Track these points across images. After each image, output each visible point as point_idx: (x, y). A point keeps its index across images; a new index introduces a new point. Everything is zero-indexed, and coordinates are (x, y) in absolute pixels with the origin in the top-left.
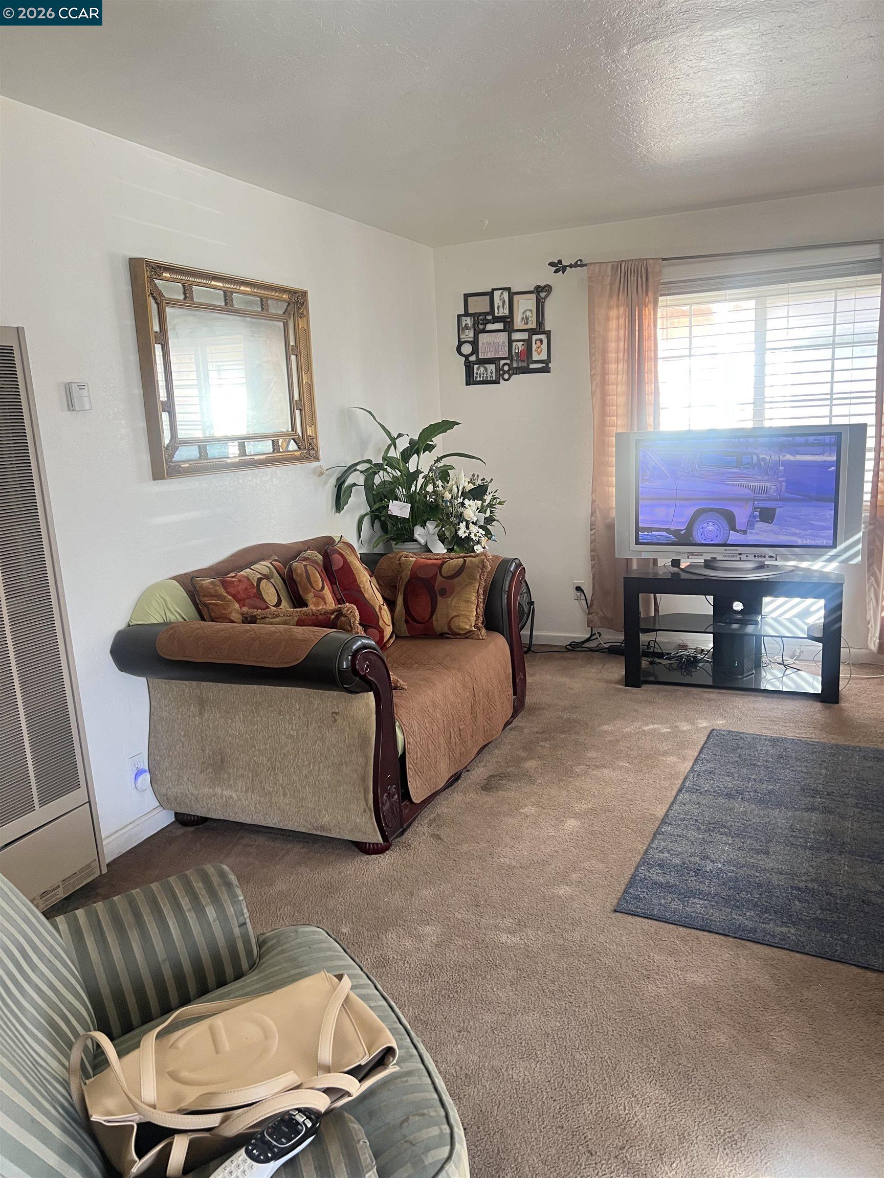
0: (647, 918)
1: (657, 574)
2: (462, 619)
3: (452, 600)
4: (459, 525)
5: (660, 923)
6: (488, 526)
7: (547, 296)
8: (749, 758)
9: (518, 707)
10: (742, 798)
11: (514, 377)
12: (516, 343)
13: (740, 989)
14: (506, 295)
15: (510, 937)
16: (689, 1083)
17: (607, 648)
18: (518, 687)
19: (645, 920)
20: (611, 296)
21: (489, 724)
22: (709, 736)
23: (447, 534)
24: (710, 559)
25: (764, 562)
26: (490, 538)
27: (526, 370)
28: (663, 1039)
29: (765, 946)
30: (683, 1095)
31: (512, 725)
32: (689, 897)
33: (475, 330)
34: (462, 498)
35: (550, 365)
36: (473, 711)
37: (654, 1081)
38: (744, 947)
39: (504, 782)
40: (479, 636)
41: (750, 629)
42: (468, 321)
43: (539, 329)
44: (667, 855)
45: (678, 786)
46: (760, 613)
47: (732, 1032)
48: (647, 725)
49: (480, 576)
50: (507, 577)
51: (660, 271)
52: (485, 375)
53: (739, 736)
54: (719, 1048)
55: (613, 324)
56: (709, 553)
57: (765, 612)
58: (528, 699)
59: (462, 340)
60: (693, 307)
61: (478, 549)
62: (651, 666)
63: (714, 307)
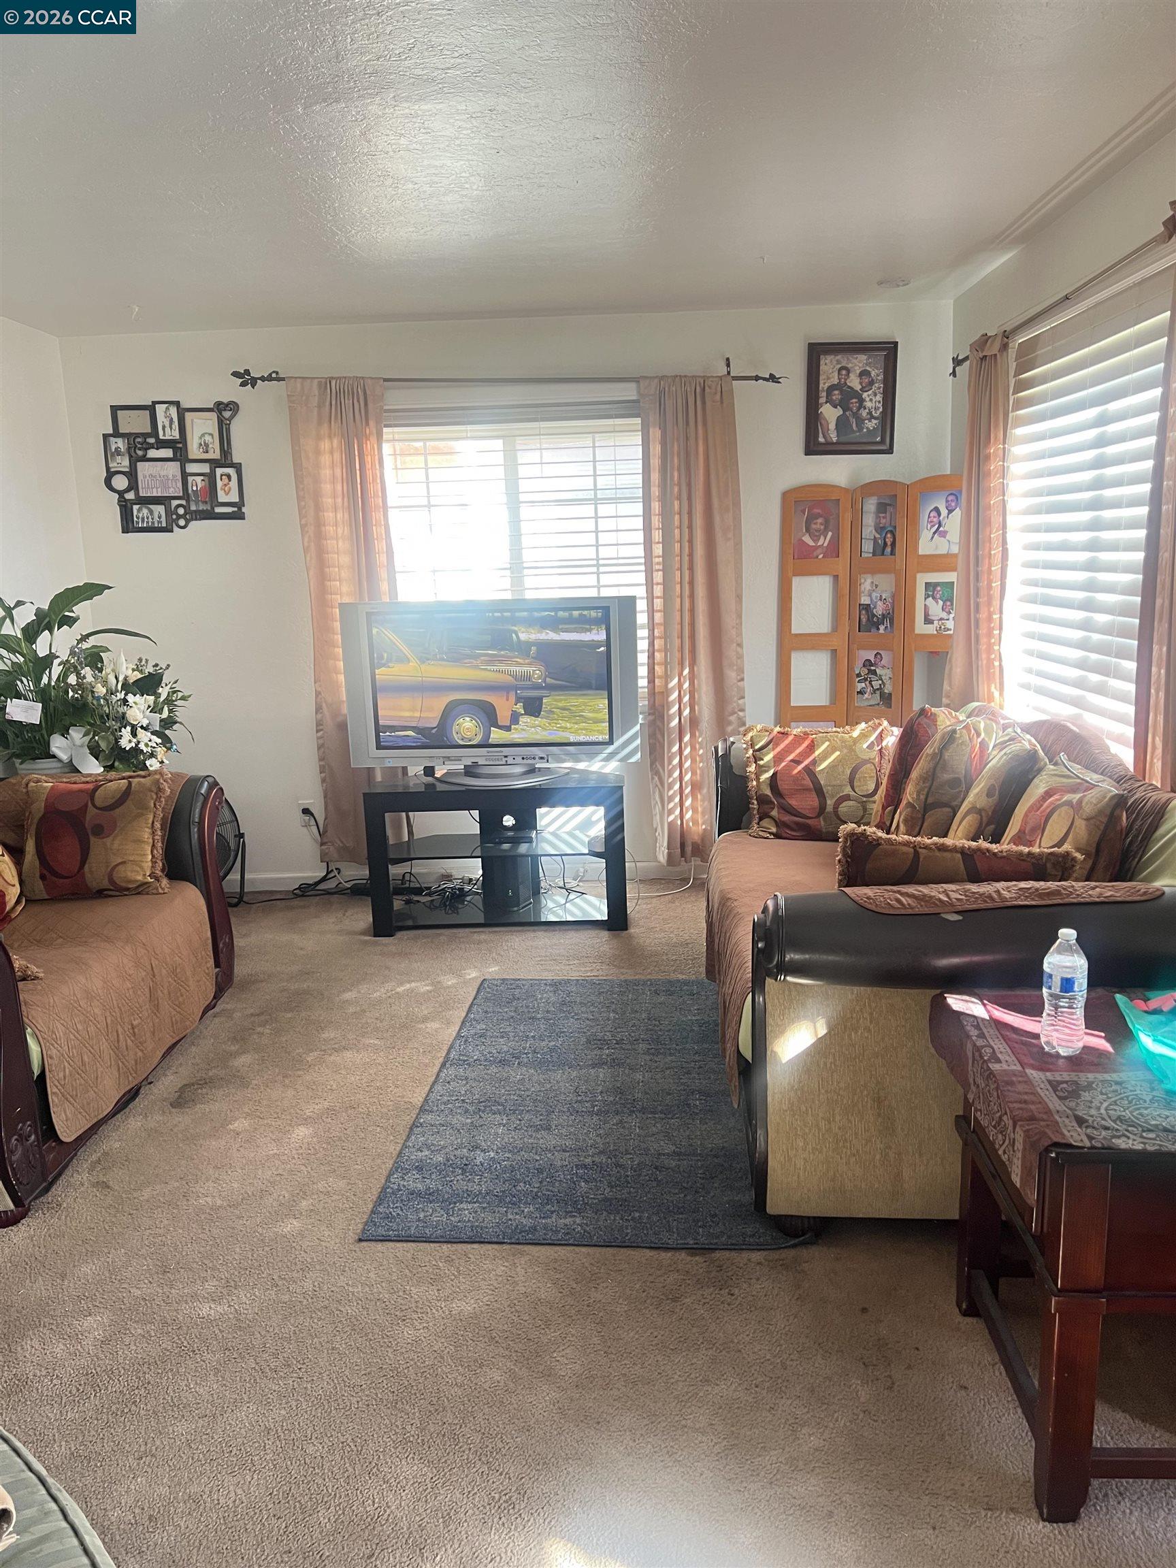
0: (402, 1241)
1: (408, 787)
2: (129, 866)
3: (113, 840)
4: (120, 731)
5: (418, 1244)
6: (167, 732)
7: (232, 417)
8: (526, 1010)
9: (224, 982)
10: (519, 1064)
11: (193, 524)
12: (193, 478)
13: (517, 1308)
14: (173, 411)
15: (212, 1306)
16: (457, 1445)
17: (348, 889)
18: (221, 955)
19: (399, 1245)
20: (320, 423)
21: (179, 1013)
22: (479, 989)
23: (103, 745)
24: (470, 764)
25: (534, 765)
26: (169, 749)
27: (210, 515)
28: (422, 1397)
29: (547, 1247)
30: (449, 1462)
31: (216, 1009)
32: (455, 1203)
33: (131, 457)
34: (123, 692)
35: (244, 510)
36: (152, 997)
37: (411, 1456)
38: (522, 1254)
39: (204, 1090)
40: (157, 889)
41: (523, 848)
42: (120, 443)
43: (225, 459)
44: (427, 1153)
45: (441, 1060)
46: (535, 828)
47: (508, 1364)
48: (402, 984)
49: (155, 804)
50: (197, 802)
51: (383, 395)
52: (150, 520)
53: (515, 984)
54: (492, 1390)
55: (325, 459)
56: (469, 757)
57: (540, 826)
58: (237, 970)
59: (112, 470)
60: (428, 444)
61: (152, 764)
62: (407, 906)
63: (458, 445)
